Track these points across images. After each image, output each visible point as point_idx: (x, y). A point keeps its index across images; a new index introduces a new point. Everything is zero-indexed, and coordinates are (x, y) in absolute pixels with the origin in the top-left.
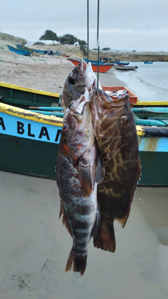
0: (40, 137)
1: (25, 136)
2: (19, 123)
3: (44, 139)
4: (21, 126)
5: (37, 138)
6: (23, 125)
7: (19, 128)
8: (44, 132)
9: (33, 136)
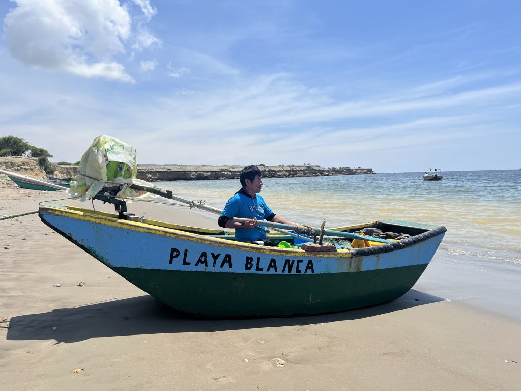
0: (268, 270)
1: (253, 271)
2: (248, 258)
3: (272, 271)
4: (250, 261)
5: (264, 272)
6: (252, 259)
7: (247, 263)
8: (273, 264)
9: (261, 270)
